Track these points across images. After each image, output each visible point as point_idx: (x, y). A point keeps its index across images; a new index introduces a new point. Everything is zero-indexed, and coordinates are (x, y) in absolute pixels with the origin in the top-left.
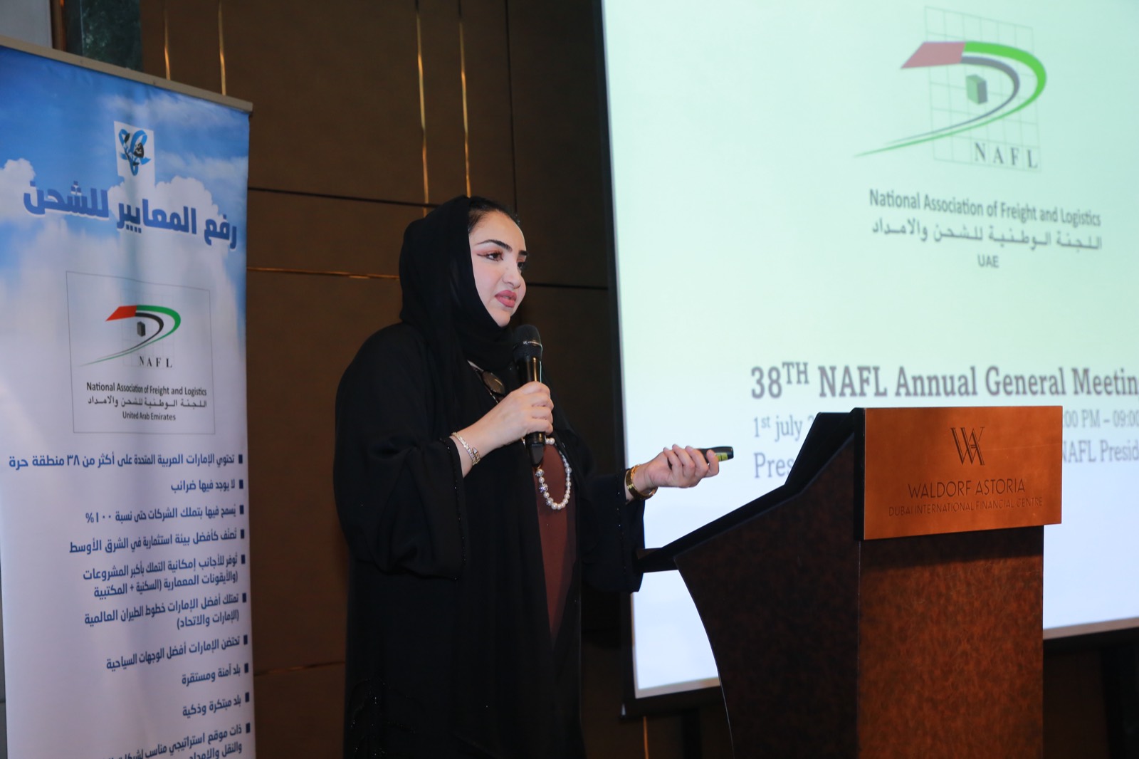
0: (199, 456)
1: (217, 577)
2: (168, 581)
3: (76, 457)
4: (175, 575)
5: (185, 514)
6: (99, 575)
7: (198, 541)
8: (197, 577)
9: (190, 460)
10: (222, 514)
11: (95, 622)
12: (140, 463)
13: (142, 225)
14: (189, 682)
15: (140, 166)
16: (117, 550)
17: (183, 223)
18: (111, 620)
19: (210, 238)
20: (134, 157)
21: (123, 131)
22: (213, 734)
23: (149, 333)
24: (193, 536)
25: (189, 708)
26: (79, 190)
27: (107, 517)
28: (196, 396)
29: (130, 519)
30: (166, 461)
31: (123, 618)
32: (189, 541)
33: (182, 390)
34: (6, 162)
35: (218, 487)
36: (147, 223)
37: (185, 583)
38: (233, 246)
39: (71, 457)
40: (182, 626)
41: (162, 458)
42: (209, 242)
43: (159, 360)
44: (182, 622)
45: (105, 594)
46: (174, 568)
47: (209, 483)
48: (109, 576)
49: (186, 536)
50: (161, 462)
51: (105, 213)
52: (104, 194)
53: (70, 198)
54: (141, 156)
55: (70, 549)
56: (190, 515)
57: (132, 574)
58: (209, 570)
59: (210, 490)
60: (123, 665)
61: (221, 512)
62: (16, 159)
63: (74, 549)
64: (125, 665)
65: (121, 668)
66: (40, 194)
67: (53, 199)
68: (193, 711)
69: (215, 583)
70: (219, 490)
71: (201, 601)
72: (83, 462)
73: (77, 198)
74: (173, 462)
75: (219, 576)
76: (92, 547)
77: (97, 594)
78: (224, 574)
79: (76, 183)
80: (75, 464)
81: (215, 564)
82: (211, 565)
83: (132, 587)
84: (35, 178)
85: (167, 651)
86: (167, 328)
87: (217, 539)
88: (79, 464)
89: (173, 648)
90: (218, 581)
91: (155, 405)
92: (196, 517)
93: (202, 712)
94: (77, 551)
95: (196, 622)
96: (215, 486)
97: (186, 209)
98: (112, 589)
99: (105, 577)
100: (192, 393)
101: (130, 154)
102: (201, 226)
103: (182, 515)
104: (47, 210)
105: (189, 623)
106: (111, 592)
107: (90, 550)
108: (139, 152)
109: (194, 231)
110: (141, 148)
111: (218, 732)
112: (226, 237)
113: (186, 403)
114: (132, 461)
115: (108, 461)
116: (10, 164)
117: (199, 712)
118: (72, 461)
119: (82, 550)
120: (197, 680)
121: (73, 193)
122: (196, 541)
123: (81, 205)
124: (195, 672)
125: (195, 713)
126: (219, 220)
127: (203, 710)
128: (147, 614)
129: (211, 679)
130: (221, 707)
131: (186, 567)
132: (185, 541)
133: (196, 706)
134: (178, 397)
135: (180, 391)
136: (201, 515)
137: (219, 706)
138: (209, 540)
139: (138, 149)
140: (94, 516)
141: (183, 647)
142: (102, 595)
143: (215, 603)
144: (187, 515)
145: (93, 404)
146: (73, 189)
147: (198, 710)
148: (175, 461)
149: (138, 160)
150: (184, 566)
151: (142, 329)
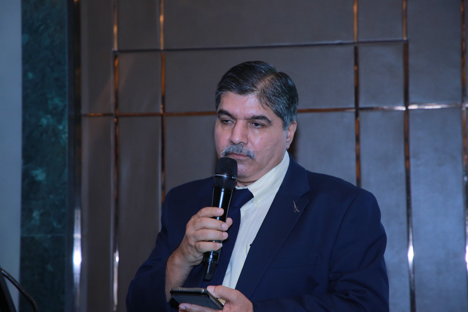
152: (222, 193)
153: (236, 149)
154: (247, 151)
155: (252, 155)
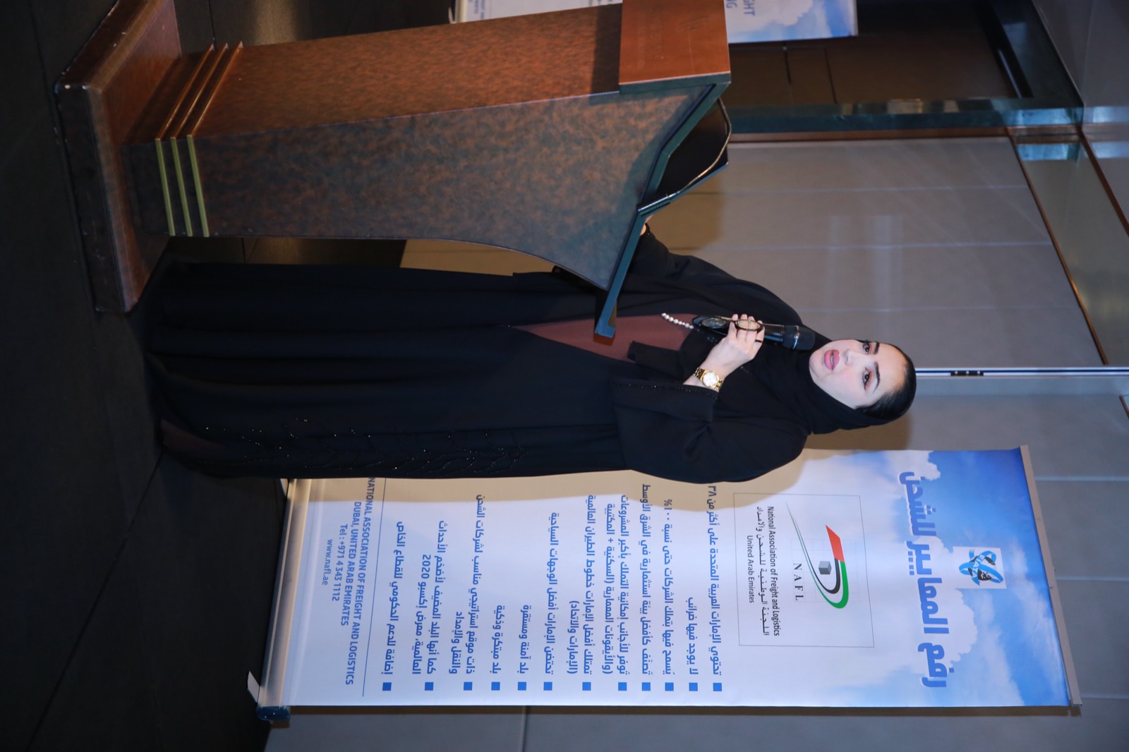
0: (718, 624)
1: (610, 643)
2: (611, 592)
3: (715, 494)
4: (616, 599)
5: (668, 610)
6: (624, 509)
7: (643, 622)
8: (611, 620)
9: (715, 615)
10: (665, 651)
11: (589, 504)
12: (711, 558)
13: (917, 576)
14: (524, 612)
15: (970, 576)
16: (642, 524)
17: (931, 616)
18: (588, 517)
19: (925, 650)
20: (976, 570)
21: (994, 556)
22: (474, 637)
23: (822, 577)
24: (648, 617)
25: (503, 612)
26: (929, 512)
27: (668, 516)
28: (773, 622)
29: (665, 541)
30: (714, 592)
31: (588, 529)
32: (643, 613)
33: (777, 608)
34: (934, 463)
35: (690, 647)
36: (922, 581)
37: (608, 609)
38: (925, 681)
39: (715, 490)
40: (572, 607)
41: (716, 589)
42: (921, 648)
43: (801, 589)
44: (576, 606)
45: (608, 513)
46: (622, 599)
47: (695, 635)
48: (622, 517)
49: (649, 610)
50: (713, 587)
51: (916, 532)
52: (933, 534)
53: (920, 504)
54: (979, 578)
55: (645, 484)
56: (666, 615)
57: (622, 541)
58: (616, 633)
60: (552, 528)
61: (668, 649)
62: (939, 469)
63: (645, 488)
64: (552, 530)
65: (550, 526)
66: (917, 482)
67: (915, 491)
68: (499, 617)
69: (605, 640)
71: (591, 624)
72: (711, 500)
73: (922, 510)
74: (712, 600)
75: (610, 645)
76: (645, 504)
77: (610, 506)
78: (612, 653)
79: (934, 510)
80: (710, 492)
81: (621, 641)
82: (621, 635)
83: (611, 540)
84: (928, 481)
85: (554, 588)
86: (829, 596)
87: (643, 644)
88: (710, 496)
89: (555, 595)
90: (606, 644)
91: (761, 583)
92: (664, 620)
93: (495, 625)
94: (644, 490)
95: (573, 620)
96: (692, 642)
97: (945, 621)
98: (612, 519)
99: (622, 513)
100: (775, 618)
101: (976, 565)
102: (935, 639)
103: (666, 607)
104: (905, 486)
105: (574, 612)
106: (610, 518)
107: (643, 502)
108: (982, 575)
109: (927, 631)
110: (987, 578)
111: (474, 643)
112: (932, 673)
113: (766, 612)
114: (713, 546)
115: (712, 520)
116: (934, 467)
117: (497, 623)
118: (712, 490)
119: (644, 494)
120: (524, 620)
121: (925, 507)
122: (643, 620)
123: (918, 513)
124: (531, 618)
125: (497, 618)
126: (946, 661)
127: (497, 627)
128: (588, 561)
129: (522, 634)
130: (495, 645)
131: (621, 611)
132: (644, 610)
133: (502, 619)
134: (770, 605)
135: (775, 606)
136: (666, 625)
137: (497, 644)
138: (643, 634)
139: (985, 575)
140: (669, 506)
141: (554, 607)
142: (608, 510)
143: (587, 641)
144: (666, 612)
145: (757, 510)
146: (929, 507)
147: (498, 622)
149: (975, 575)
150: (623, 609)
151: (825, 571)
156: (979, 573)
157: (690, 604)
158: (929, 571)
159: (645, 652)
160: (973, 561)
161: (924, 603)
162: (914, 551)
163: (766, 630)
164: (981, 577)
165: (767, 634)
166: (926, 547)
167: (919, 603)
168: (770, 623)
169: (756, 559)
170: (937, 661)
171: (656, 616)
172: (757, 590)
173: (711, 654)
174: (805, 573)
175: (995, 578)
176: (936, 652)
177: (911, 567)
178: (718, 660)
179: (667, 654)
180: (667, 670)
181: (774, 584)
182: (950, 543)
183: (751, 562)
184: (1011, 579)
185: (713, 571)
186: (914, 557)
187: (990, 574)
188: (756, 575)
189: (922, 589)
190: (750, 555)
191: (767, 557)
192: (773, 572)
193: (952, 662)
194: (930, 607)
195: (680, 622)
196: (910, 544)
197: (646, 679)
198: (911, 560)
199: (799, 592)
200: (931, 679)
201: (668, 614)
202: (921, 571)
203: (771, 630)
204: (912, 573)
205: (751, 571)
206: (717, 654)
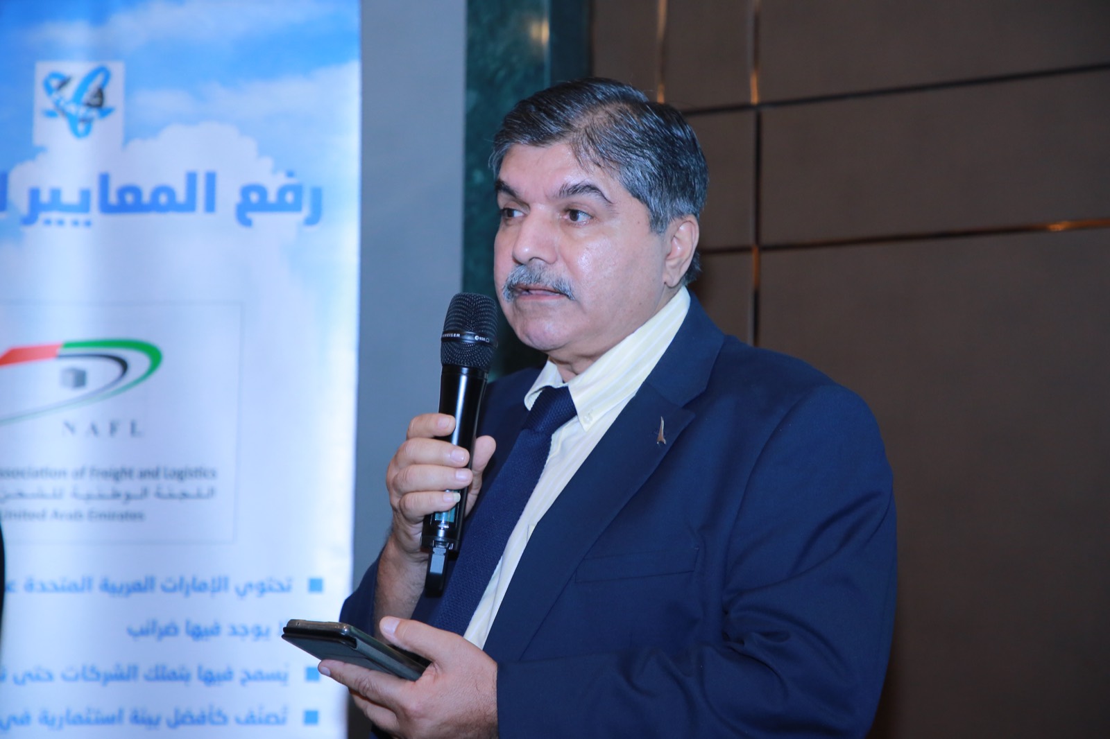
0: (188, 580)
5: (154, 674)
7: (179, 721)
9: (170, 585)
10: (243, 681)
13: (95, 214)
15: (96, 122)
17: (181, 196)
19: (251, 215)
20: (84, 109)
21: (55, 75)
23: (93, 383)
24: (168, 714)
28: (187, 480)
30: (119, 587)
32: (158, 722)
33: (157, 470)
35: (234, 634)
36: (106, 208)
38: (310, 222)
41: (112, 581)
42: (246, 223)
43: (117, 425)
47: (211, 625)
49: (152, 712)
50: (106, 587)
54: (99, 106)
56: (164, 678)
59: (213, 639)
61: (238, 675)
70: (237, 639)
74: (136, 590)
86: (135, 372)
87: (226, 721)
91: (101, 497)
92: (176, 682)
97: (192, 177)
101: (72, 109)
102: (228, 196)
103: (147, 678)
108: (95, 102)
109: (210, 206)
110: (100, 93)
112: (295, 208)
113: (165, 491)
122: (173, 722)
126: (273, 183)
132: (152, 722)
134: (151, 484)
135: (154, 474)
136: (188, 679)
138: (205, 721)
139: (95, 96)
144: (158, 677)
148: (137, 588)
149: (94, 113)
151: (80, 379)
152: (464, 380)
153: (525, 276)
154: (554, 280)
155: (567, 288)
156: (89, 105)
157: (144, 632)
158: (85, 194)
159: (243, 717)
160: (65, 114)
161: (154, 206)
162: (43, 216)
163: (205, 491)
164: (98, 102)
165: (212, 492)
166: (34, 193)
167: (153, 218)
168: (190, 485)
169: (50, 505)
170: (272, 197)
171: (166, 698)
172: (118, 506)
173: (252, 596)
174: (82, 415)
175: (99, 80)
176: (254, 197)
177: (76, 223)
178: (262, 584)
179: (249, 677)
180: (280, 677)
181: (105, 474)
182: (27, 150)
183: (56, 515)
184: (102, 53)
185: (74, 588)
186: (54, 216)
187: (93, 87)
188: (83, 507)
189: (122, 208)
190: (43, 515)
191: (48, 485)
192: (79, 473)
193: (275, 171)
194: (163, 199)
195: (181, 651)
196: (30, 220)
197: (296, 717)
198: (61, 223)
199: (124, 429)
200: (306, 212)
201: (162, 675)
202: (84, 206)
203: (204, 484)
204: (88, 224)
205: (76, 516)
206: (250, 586)
